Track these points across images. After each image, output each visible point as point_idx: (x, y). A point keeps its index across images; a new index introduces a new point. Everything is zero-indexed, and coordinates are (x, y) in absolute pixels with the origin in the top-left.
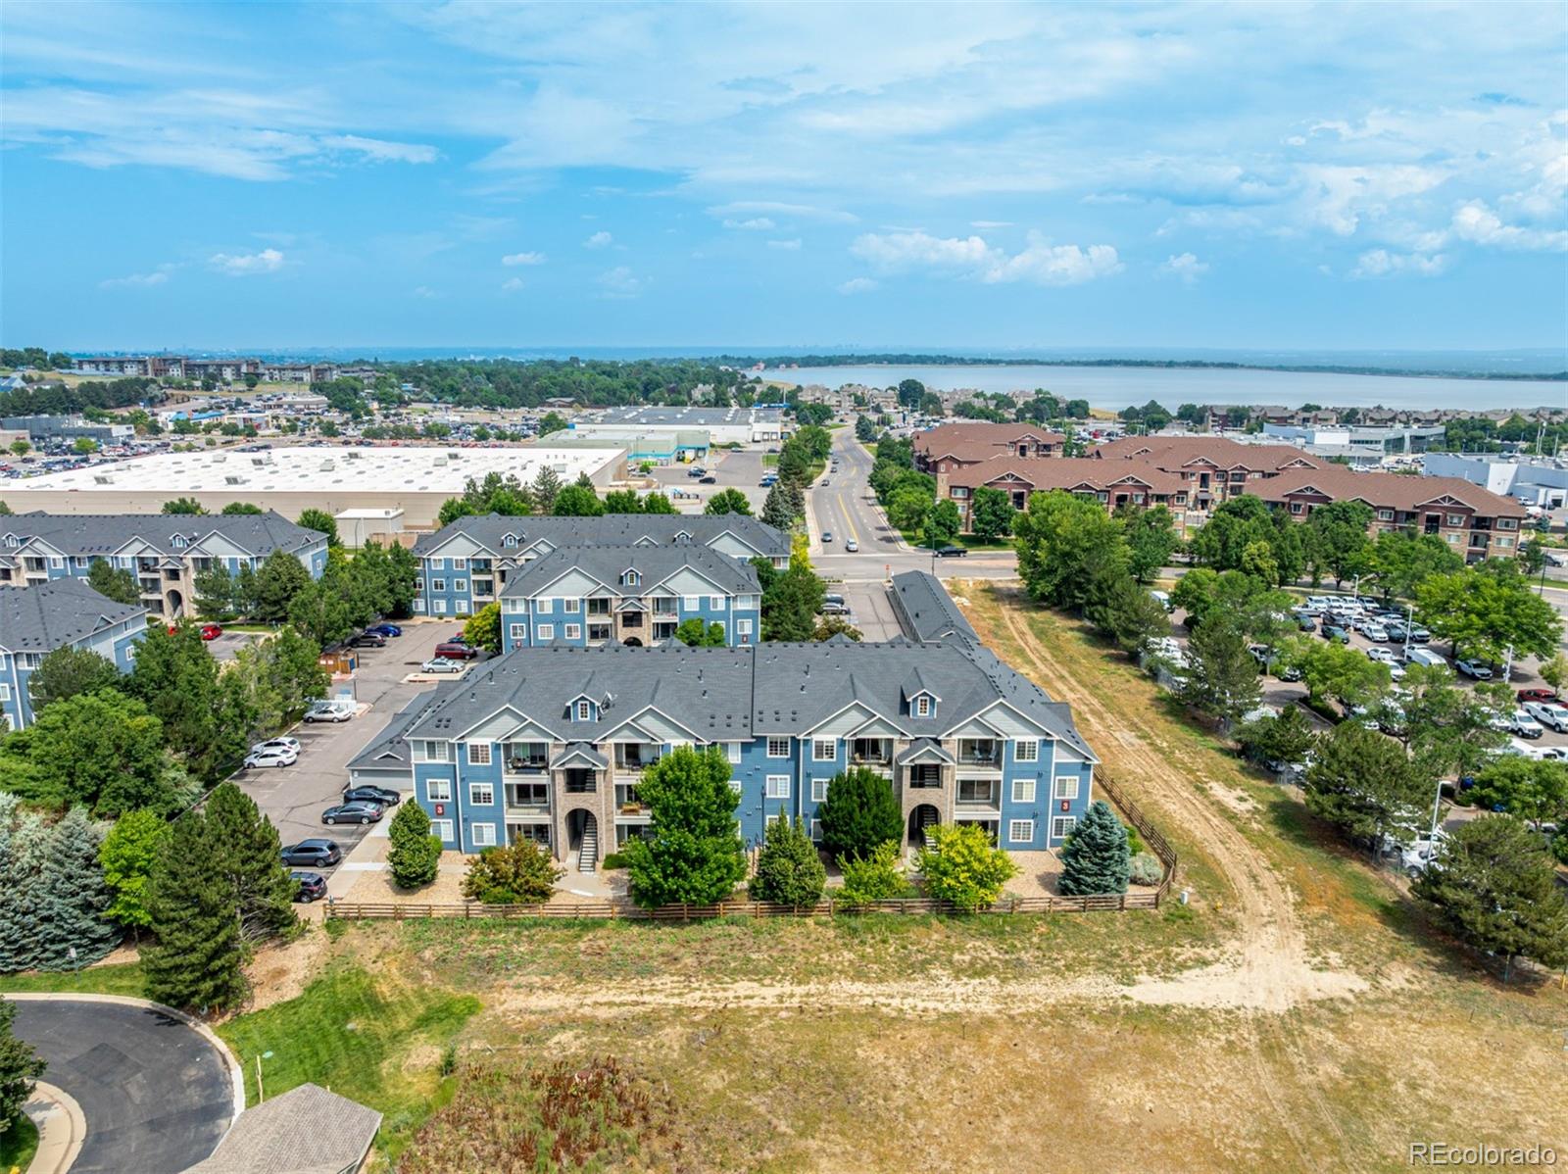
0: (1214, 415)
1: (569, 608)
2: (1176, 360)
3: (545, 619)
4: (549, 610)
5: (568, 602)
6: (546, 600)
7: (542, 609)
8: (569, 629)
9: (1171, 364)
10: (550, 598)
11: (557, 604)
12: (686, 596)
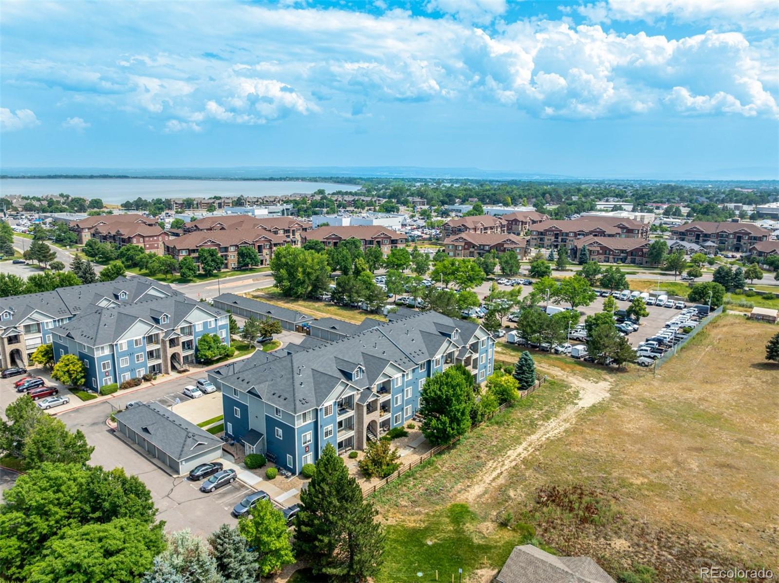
0: (176, 203)
1: (137, 345)
2: (95, 175)
3: (124, 354)
4: (125, 348)
5: (136, 341)
6: (123, 342)
7: (121, 348)
8: (138, 357)
9: (92, 177)
10: (126, 341)
11: (130, 343)
12: (196, 323)
